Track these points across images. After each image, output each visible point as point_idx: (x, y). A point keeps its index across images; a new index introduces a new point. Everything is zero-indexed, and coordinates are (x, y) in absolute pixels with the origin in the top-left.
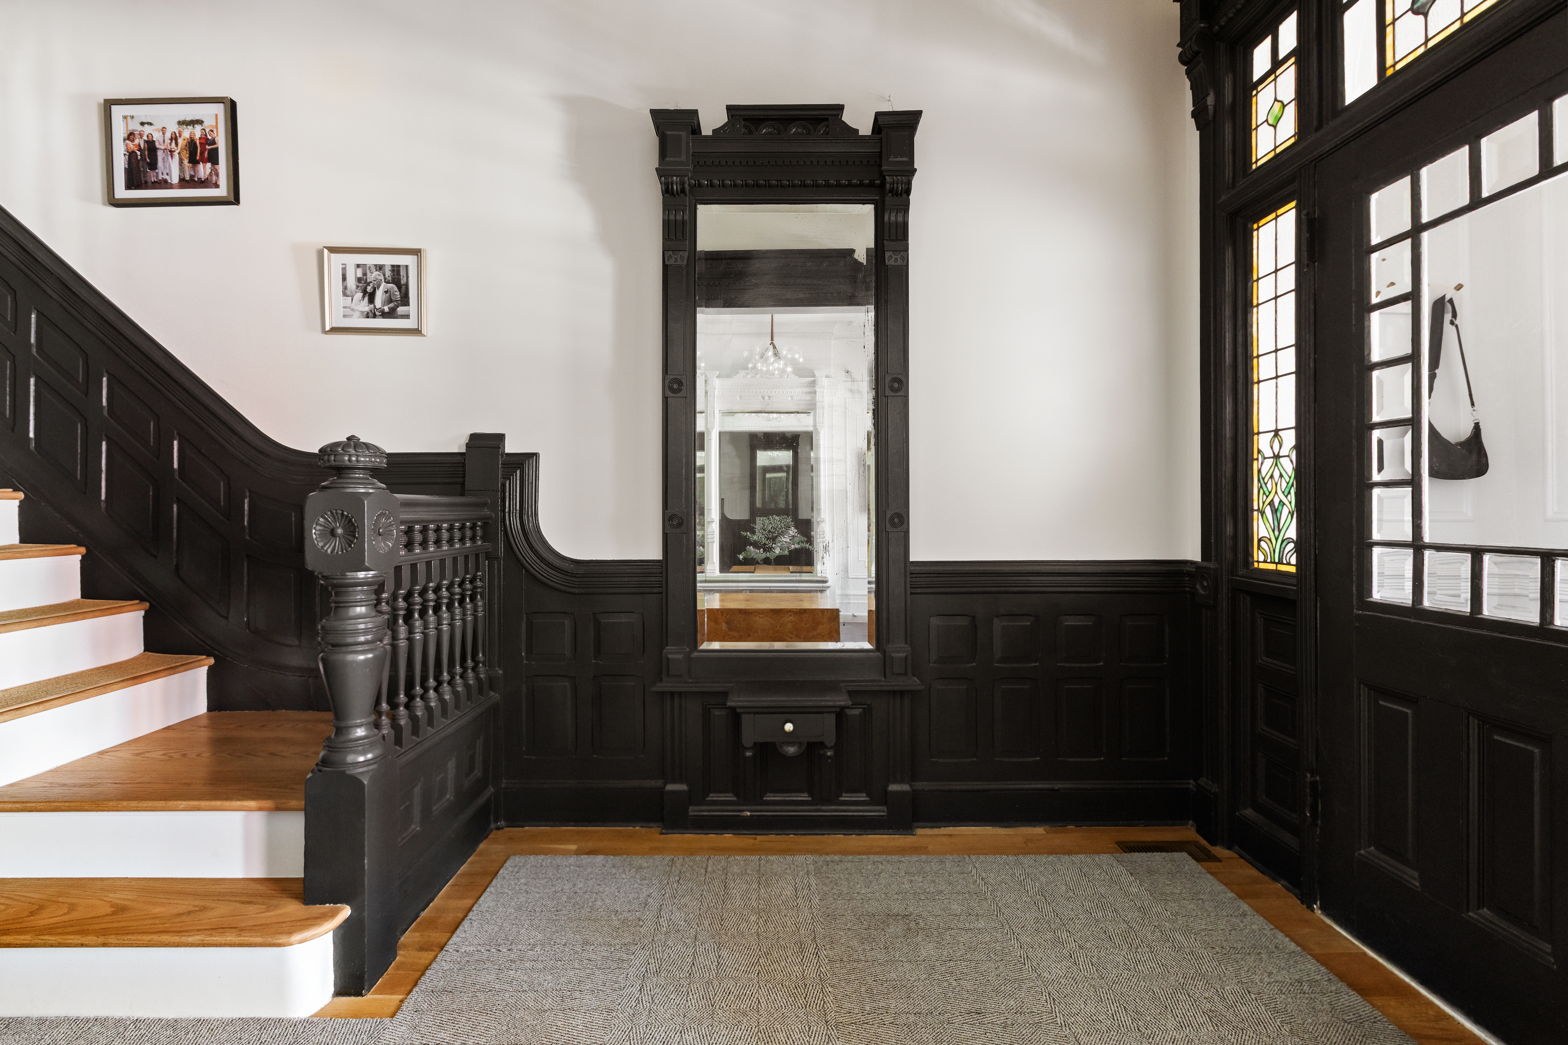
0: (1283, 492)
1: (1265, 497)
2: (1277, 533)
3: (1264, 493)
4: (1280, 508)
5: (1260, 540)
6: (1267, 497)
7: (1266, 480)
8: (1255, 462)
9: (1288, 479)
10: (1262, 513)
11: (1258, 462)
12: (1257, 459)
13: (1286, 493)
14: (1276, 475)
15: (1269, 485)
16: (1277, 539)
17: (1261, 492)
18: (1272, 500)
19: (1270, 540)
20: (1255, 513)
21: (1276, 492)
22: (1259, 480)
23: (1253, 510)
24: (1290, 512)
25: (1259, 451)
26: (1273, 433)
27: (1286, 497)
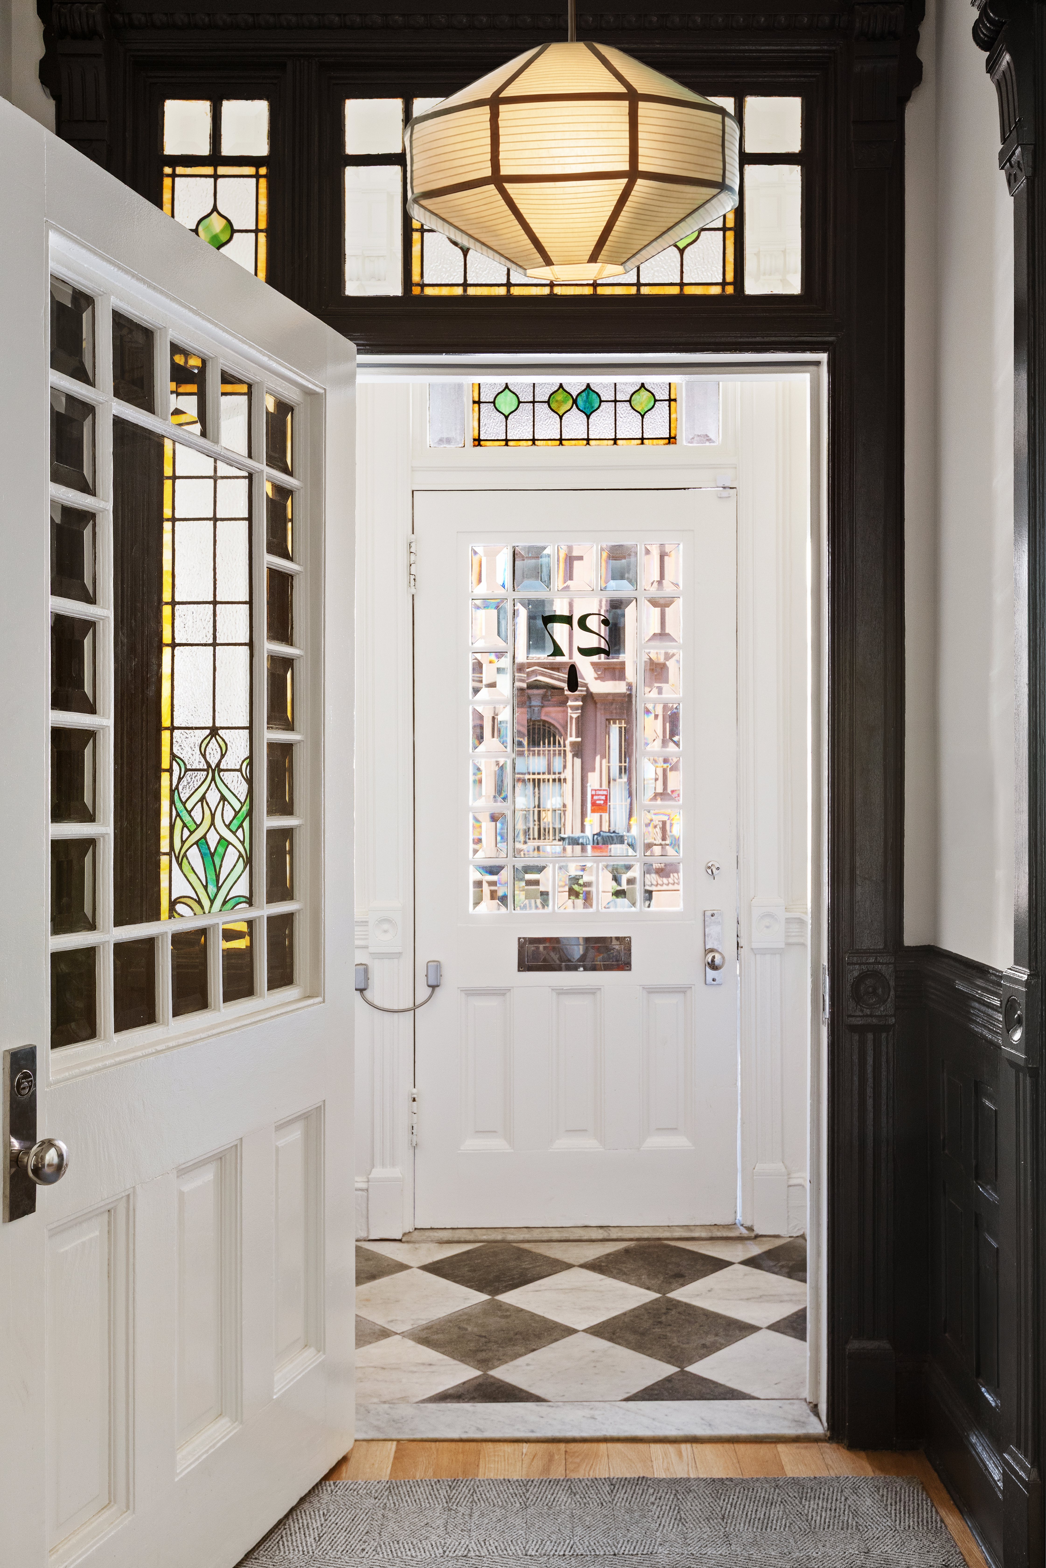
0: (228, 826)
1: (186, 833)
2: (212, 889)
3: (185, 825)
4: (221, 850)
5: (173, 904)
6: (192, 833)
7: (189, 806)
8: (165, 777)
9: (237, 806)
10: (181, 859)
11: (171, 775)
12: (170, 770)
13: (233, 827)
14: (213, 798)
15: (197, 814)
16: (212, 902)
17: (179, 824)
18: (204, 837)
19: (199, 902)
20: (164, 860)
21: (213, 823)
22: (172, 802)
23: (158, 853)
24: (241, 855)
25: (173, 757)
26: (208, 731)
27: (234, 833)
